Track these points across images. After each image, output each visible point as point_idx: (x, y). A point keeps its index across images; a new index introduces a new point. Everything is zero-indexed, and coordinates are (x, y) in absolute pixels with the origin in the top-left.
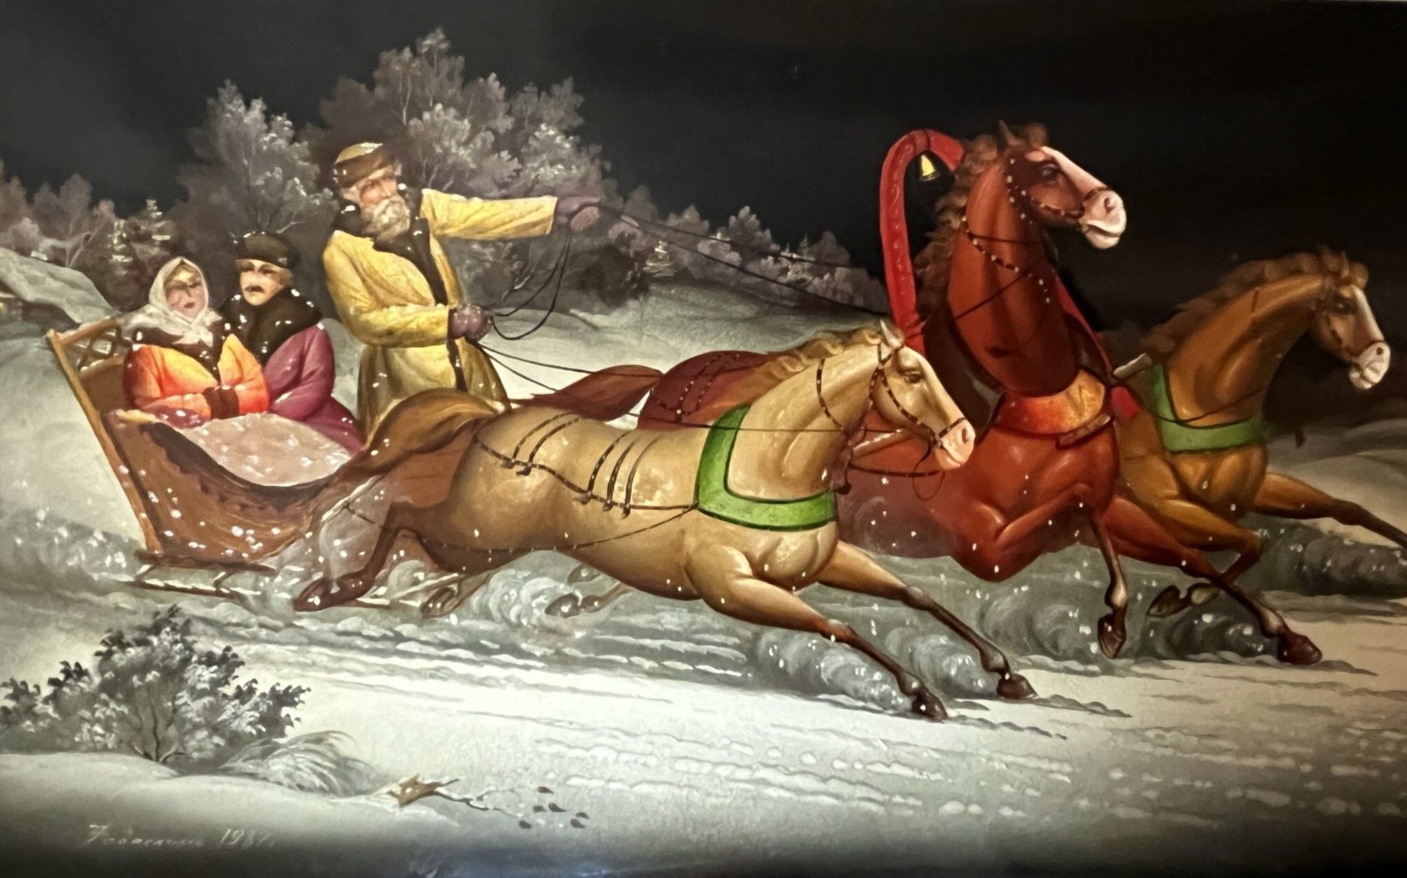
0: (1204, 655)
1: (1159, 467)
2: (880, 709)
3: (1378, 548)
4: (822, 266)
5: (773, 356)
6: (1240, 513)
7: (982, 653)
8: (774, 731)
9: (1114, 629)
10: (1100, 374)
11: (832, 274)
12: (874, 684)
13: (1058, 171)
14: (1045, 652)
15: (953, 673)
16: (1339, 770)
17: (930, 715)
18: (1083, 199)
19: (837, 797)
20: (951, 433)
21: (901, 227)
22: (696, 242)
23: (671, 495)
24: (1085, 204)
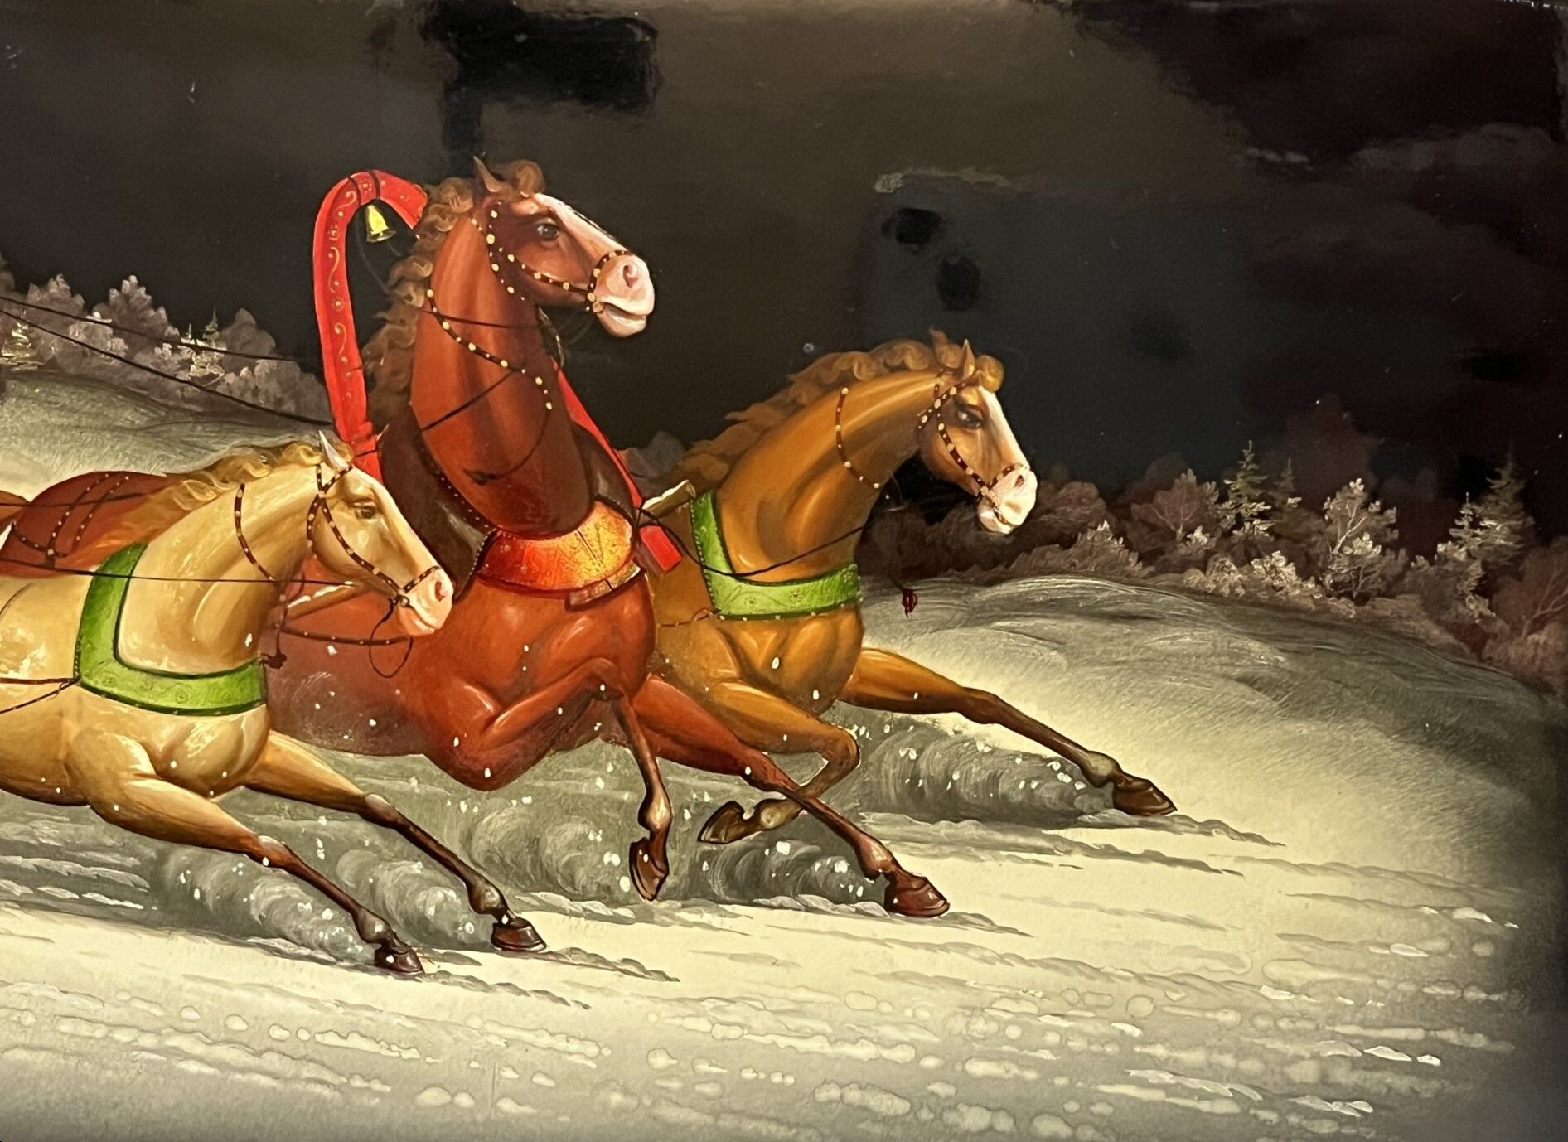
0: (779, 900)
1: (710, 637)
2: (332, 959)
3: (1027, 756)
4: (236, 359)
5: (175, 478)
6: (827, 703)
7: (471, 888)
8: (189, 985)
9: (651, 859)
10: (623, 507)
11: (252, 369)
12: (324, 924)
13: (558, 226)
14: (557, 889)
15: (431, 911)
16: (978, 1068)
17: (397, 970)
18: (591, 267)
19: (275, 1076)
20: (421, 585)
21: (343, 304)
22: (67, 325)
23: (43, 664)
24: (597, 272)
